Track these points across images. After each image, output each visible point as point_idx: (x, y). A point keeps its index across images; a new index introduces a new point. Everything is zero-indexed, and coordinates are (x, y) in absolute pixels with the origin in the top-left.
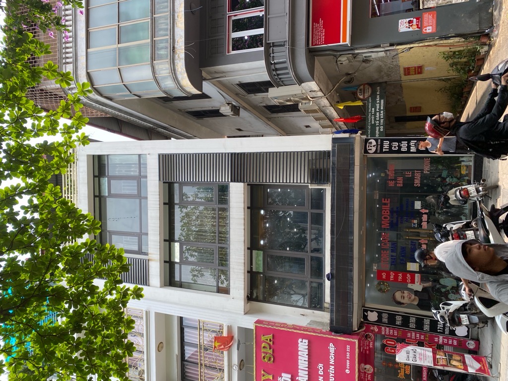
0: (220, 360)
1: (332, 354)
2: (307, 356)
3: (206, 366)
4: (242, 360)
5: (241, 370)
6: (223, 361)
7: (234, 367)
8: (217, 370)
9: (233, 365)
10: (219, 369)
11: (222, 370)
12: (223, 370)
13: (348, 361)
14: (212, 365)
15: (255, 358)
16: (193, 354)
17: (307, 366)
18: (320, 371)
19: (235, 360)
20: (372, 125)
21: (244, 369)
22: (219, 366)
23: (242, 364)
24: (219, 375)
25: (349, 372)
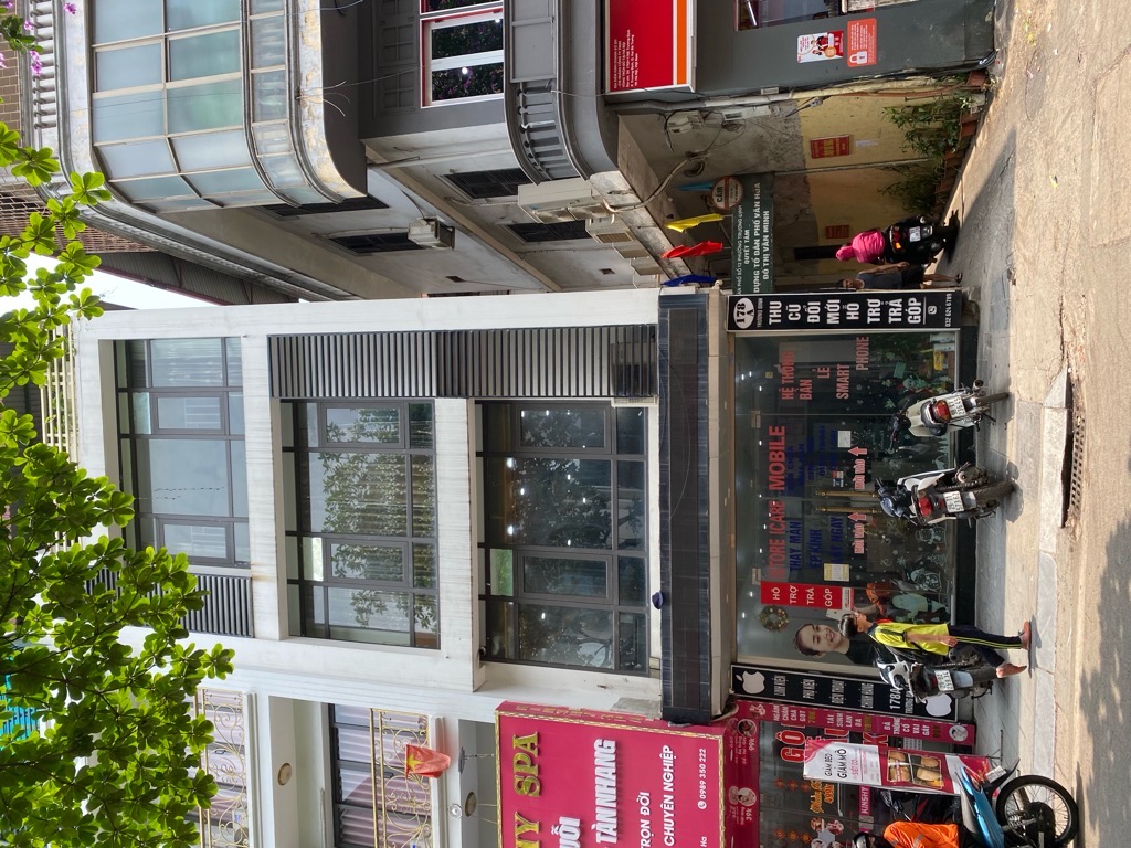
0: (422, 796)
1: (668, 769)
2: (614, 777)
3: (389, 811)
4: (471, 794)
5: (468, 815)
6: (428, 797)
7: (453, 811)
8: (416, 819)
9: (450, 805)
10: (420, 816)
11: (425, 818)
12: (429, 817)
13: (702, 782)
14: (405, 808)
15: (499, 787)
16: (360, 787)
17: (615, 798)
18: (642, 808)
19: (456, 794)
20: (744, 266)
21: (476, 813)
22: (419, 810)
23: (470, 801)
24: (419, 828)
25: (704, 807)
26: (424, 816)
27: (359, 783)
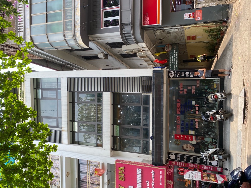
0: (98, 180)
1: (153, 176)
2: (141, 177)
3: (91, 183)
4: (109, 180)
5: (108, 185)
6: (100, 180)
7: (105, 184)
8: (97, 185)
9: (104, 182)
10: (98, 184)
12: (100, 185)
13: (161, 179)
14: (94, 183)
15: (115, 179)
16: (84, 178)
17: (141, 182)
18: (147, 184)
19: (106, 180)
20: (172, 64)
21: (110, 184)
22: (98, 183)
24: (97, 187)
25: (161, 184)
26: (99, 185)
27: (84, 177)
